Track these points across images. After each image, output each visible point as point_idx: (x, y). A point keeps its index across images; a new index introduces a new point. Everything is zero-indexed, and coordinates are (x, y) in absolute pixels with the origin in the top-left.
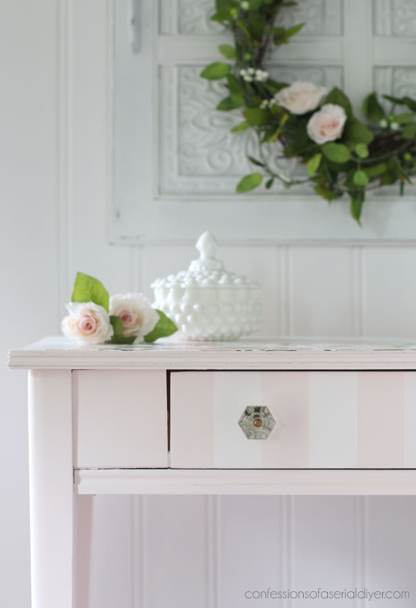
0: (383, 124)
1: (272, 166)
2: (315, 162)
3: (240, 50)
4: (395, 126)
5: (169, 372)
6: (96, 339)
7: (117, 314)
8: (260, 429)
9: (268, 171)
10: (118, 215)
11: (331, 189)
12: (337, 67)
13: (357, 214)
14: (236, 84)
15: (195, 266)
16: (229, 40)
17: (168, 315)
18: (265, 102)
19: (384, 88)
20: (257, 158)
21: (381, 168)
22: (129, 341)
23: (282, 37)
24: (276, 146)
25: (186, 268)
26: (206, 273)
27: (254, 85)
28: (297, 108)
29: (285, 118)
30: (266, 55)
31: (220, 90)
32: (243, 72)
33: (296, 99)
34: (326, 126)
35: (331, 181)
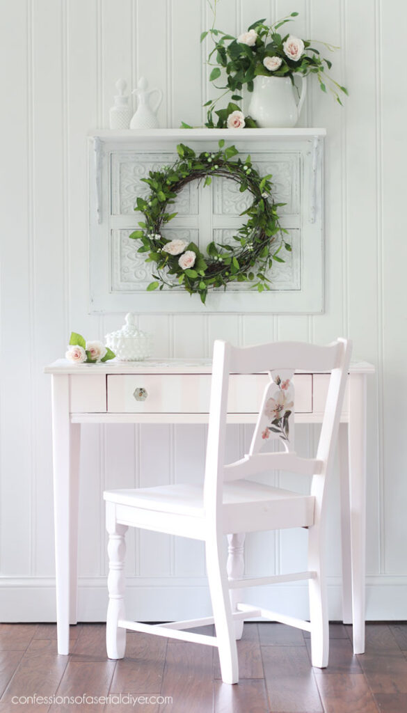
0: (216, 258)
1: (165, 277)
2: (182, 277)
3: (148, 224)
4: (220, 260)
5: (107, 375)
6: (80, 361)
7: (89, 350)
8: (142, 397)
9: (162, 280)
10: (92, 301)
11: (192, 289)
12: (196, 229)
13: (203, 301)
14: (145, 240)
15: (124, 328)
16: (143, 219)
17: (112, 350)
18: (160, 249)
19: (218, 241)
20: (157, 276)
21: (214, 280)
22: (94, 361)
23: (167, 218)
24: (167, 269)
25: (120, 328)
26: (128, 331)
27: (154, 241)
28: (174, 253)
29: (167, 258)
30: (161, 225)
31: (139, 244)
32: (149, 236)
33: (173, 248)
34: (187, 261)
35: (191, 285)
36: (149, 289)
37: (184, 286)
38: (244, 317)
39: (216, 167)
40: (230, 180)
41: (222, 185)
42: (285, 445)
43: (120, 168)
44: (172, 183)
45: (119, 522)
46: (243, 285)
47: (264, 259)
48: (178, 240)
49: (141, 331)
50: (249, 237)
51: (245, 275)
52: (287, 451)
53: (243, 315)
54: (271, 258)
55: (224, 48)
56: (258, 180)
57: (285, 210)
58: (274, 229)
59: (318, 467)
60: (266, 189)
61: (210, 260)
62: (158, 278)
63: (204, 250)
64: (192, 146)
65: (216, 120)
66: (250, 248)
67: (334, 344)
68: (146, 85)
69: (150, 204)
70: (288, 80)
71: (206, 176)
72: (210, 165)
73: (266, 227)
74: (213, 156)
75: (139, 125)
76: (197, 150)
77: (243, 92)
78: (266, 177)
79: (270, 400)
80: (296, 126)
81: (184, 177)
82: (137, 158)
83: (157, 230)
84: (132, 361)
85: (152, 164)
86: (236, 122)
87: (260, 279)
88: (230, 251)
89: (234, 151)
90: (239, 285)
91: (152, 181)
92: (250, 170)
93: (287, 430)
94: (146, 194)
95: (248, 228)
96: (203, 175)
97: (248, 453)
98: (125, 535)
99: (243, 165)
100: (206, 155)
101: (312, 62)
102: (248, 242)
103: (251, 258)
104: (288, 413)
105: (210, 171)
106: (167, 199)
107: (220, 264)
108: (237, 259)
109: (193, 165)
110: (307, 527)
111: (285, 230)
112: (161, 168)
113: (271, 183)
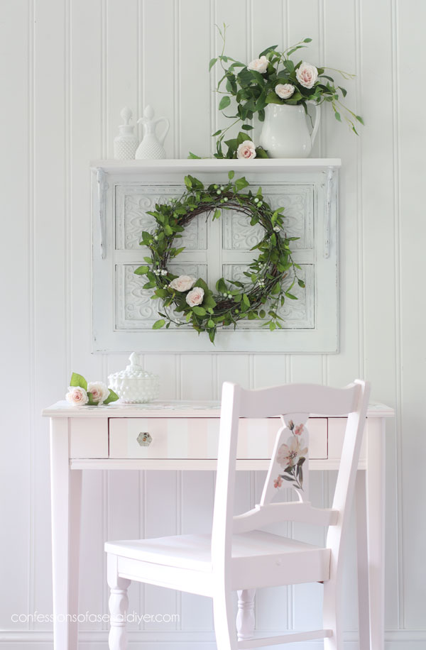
0: (225, 295)
1: (172, 315)
2: (190, 314)
3: (154, 260)
4: (230, 296)
5: (109, 418)
6: (81, 403)
7: (91, 391)
8: (146, 442)
9: (168, 318)
10: (95, 340)
11: (200, 327)
12: (204, 265)
13: (212, 340)
14: (151, 276)
15: (128, 368)
16: (149, 254)
17: (115, 392)
18: (166, 286)
19: (227, 277)
20: (164, 313)
21: (223, 318)
22: (96, 404)
23: (174, 253)
24: (174, 306)
25: (124, 369)
26: (132, 372)
27: (160, 277)
28: (181, 289)
29: (174, 295)
30: (168, 260)
31: (145, 280)
32: (155, 271)
33: (180, 284)
34: (195, 298)
35: (199, 323)
36: (155, 327)
37: (191, 324)
38: (255, 356)
39: (226, 199)
40: (239, 213)
41: (232, 219)
42: (299, 494)
43: (125, 201)
44: (180, 216)
45: (120, 576)
46: (253, 323)
47: (276, 296)
48: (186, 276)
49: (146, 372)
50: (261, 272)
51: (256, 312)
52: (301, 501)
53: (253, 355)
54: (284, 295)
55: (234, 76)
56: (270, 213)
57: (298, 245)
58: (286, 264)
59: (334, 518)
60: (278, 222)
61: (219, 296)
62: (165, 316)
63: (212, 287)
64: (200, 178)
65: (225, 150)
66: (261, 284)
67: (351, 385)
68: (152, 115)
69: (156, 238)
70: (301, 108)
71: (215, 209)
72: (219, 197)
73: (278, 262)
74: (222, 188)
75: (145, 156)
76: (206, 182)
77: (254, 122)
78: (278, 210)
79: (282, 446)
80: (309, 157)
81: (192, 210)
82: (143, 190)
83: (163, 265)
84: (136, 403)
85: (159, 197)
86: (246, 152)
87: (271, 317)
88: (241, 288)
89: (244, 182)
90: (250, 323)
91: (158, 214)
92: (261, 203)
93: (301, 478)
94: (152, 227)
95: (259, 264)
96: (212, 208)
97: (259, 503)
98: (128, 589)
99: (254, 198)
100: (216, 187)
101: (326, 89)
102: (259, 279)
103: (262, 295)
104: (302, 460)
105: (219, 204)
106: (174, 233)
107: (230, 301)
108: (248, 296)
109: (201, 197)
110: (322, 582)
111: (298, 266)
112: (167, 201)
113: (283, 217)
